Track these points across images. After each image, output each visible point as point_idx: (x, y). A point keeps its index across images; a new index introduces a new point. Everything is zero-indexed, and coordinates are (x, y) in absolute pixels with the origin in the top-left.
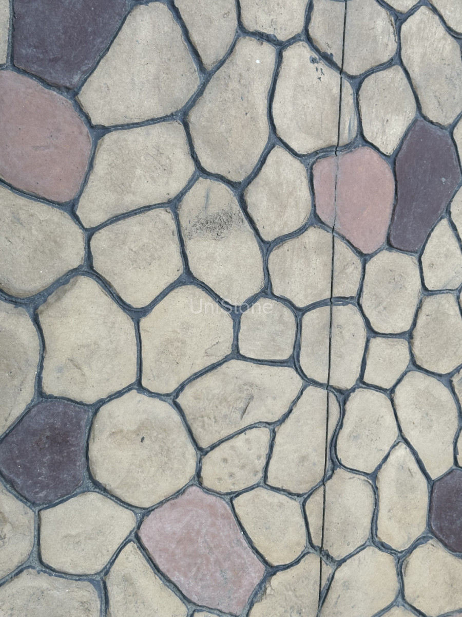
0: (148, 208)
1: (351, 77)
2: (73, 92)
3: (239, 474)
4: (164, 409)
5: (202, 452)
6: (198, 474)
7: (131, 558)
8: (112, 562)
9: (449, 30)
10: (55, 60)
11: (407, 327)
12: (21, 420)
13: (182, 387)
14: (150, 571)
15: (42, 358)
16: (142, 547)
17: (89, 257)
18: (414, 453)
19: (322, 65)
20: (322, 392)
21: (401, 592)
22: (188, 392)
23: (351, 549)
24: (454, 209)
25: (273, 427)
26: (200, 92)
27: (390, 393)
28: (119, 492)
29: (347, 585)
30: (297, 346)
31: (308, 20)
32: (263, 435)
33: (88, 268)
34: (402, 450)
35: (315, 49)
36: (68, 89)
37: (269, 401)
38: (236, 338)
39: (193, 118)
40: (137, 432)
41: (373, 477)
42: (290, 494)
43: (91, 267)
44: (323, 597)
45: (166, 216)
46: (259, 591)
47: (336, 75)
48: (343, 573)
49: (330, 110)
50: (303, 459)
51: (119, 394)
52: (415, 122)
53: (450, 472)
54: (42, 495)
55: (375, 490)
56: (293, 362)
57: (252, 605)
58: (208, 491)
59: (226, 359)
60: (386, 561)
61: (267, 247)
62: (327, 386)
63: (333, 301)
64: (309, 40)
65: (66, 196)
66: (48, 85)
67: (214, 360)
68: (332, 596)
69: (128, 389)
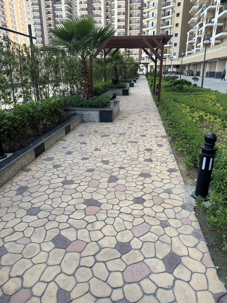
0: (89, 234)
1: (76, 210)
2: (71, 242)
3: (130, 225)
4: (119, 234)
5: (126, 229)
6: (130, 230)
7: (140, 238)
8: (141, 241)
9: (71, 200)
10: (66, 244)
11: (112, 205)
12: (118, 251)
13: (117, 231)
14: (143, 236)
15: (109, 248)
17: (95, 241)
19: (73, 213)
20: (120, 215)
21: (150, 207)
22: (117, 230)
23: (143, 212)
24: (96, 199)
25: (124, 221)
26: (74, 227)
27: (121, 207)
28: (131, 239)
29: (148, 213)
30: (113, 217)
31: (66, 215)
32: (125, 222)
33: (97, 242)
34: (129, 206)
35: (71, 214)
37: (120, 221)
38: (110, 224)
39: (77, 228)
40: (122, 237)
41: (133, 210)
42: (134, 219)
44: (150, 216)
45: (91, 232)
46: (148, 223)
47: (75, 212)
48: (146, 214)
49: (79, 213)
50: (129, 217)
51: (116, 239)
52: (83, 204)
53: (133, 201)
54: (130, 248)
55: (135, 209)
56: (115, 218)
57: (150, 225)
58: (132, 229)
59: (113, 226)
60: (145, 209)
61: (98, 220)
62: (119, 214)
63: (107, 213)
64: (69, 215)
65: (86, 244)
66: (69, 245)
67: (113, 227)
69: (116, 238)
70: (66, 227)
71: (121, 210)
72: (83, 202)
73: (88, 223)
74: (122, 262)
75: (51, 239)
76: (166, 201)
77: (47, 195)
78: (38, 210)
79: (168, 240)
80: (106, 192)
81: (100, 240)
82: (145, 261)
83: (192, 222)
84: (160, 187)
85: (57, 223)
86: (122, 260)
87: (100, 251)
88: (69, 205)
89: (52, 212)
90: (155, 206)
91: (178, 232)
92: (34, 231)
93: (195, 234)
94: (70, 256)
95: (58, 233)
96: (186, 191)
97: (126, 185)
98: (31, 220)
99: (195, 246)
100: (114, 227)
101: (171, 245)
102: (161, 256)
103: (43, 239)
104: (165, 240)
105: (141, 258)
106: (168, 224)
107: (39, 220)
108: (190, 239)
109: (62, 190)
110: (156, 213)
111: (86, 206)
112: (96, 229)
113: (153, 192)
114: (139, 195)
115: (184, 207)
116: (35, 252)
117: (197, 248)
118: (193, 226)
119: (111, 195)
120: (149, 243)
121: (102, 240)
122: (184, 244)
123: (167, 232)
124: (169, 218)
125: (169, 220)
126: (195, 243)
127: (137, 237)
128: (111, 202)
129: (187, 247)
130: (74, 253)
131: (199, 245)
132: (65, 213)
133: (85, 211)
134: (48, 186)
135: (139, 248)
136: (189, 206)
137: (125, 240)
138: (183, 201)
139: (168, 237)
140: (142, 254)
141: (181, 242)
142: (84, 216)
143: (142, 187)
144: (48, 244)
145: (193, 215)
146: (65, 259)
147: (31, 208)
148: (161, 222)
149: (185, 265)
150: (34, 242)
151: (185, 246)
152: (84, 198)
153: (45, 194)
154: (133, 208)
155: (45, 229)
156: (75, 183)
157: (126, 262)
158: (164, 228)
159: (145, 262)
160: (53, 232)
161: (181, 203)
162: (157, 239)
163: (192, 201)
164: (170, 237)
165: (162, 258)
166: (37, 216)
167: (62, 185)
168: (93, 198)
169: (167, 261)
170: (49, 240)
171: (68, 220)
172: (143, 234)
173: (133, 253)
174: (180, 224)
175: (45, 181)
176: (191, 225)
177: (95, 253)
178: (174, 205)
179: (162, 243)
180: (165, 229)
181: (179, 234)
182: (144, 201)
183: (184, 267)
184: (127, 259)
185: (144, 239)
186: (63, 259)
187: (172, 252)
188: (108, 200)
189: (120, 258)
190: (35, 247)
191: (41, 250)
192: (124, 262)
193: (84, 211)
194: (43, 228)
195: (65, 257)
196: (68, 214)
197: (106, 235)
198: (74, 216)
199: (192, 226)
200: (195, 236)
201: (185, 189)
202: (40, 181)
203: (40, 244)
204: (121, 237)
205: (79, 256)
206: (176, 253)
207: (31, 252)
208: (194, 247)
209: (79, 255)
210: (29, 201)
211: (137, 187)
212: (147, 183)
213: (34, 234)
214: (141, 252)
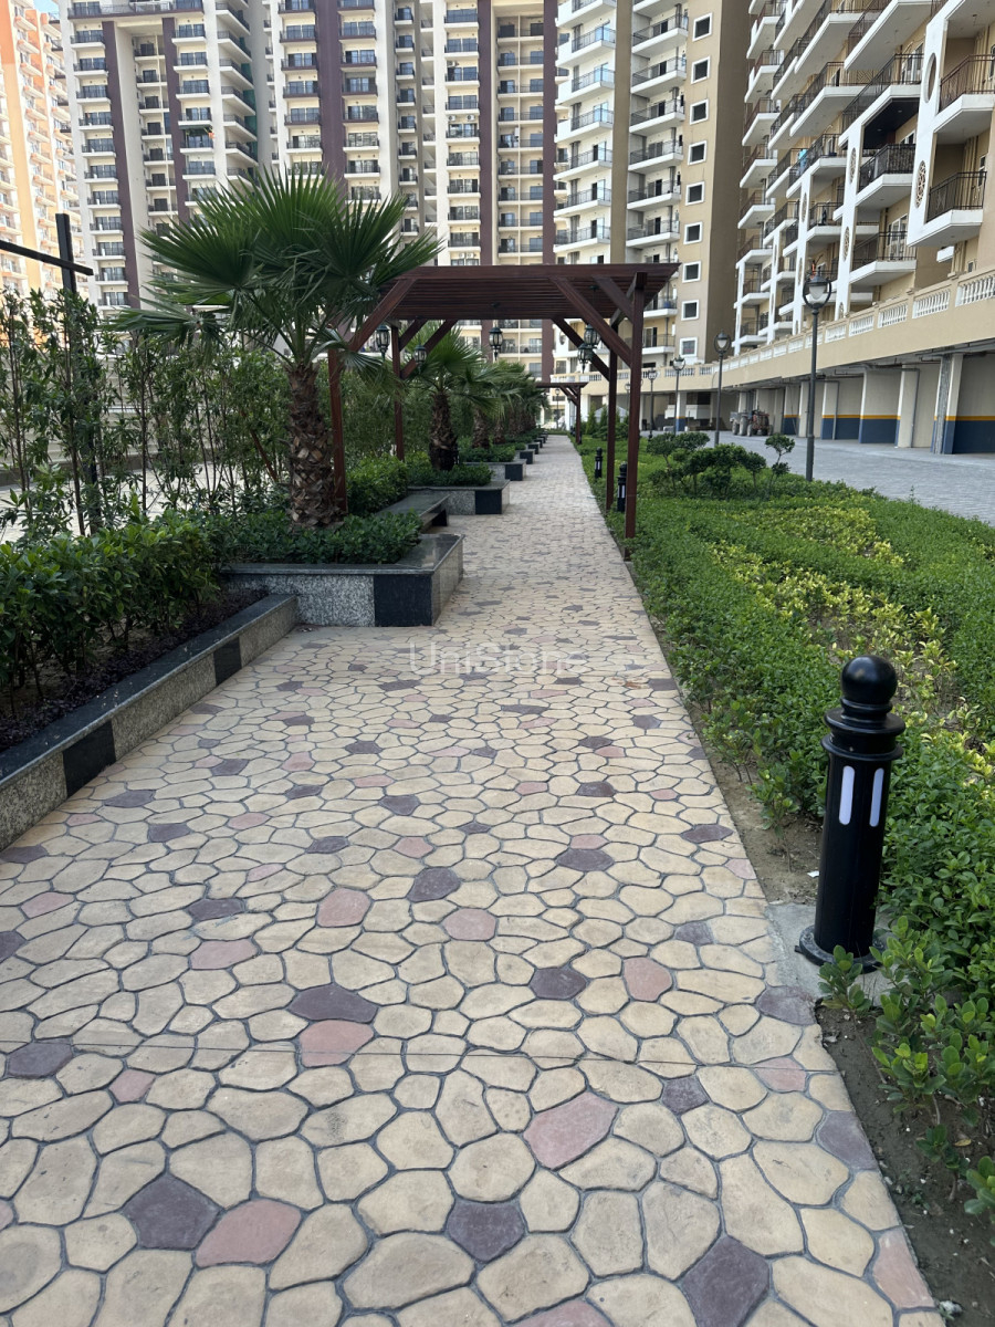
0: (316, 1166)
1: (250, 1046)
2: (222, 1211)
3: (518, 1106)
4: (464, 1155)
6: (516, 1132)
7: (570, 1173)
8: (572, 1185)
9: (231, 993)
10: (196, 1222)
11: (429, 1012)
12: (459, 1245)
13: (451, 1143)
14: (580, 1161)
15: (415, 1231)
16: (564, 1166)
17: (345, 1202)
18: (516, 1007)
19: (237, 1062)
20: (466, 1059)
21: (611, 1015)
22: (454, 1139)
23: (578, 1043)
24: (352, 988)
25: (486, 1087)
26: (239, 1133)
27: (472, 1021)
28: (522, 1181)
29: (602, 1045)
30: (431, 1074)
31: (205, 1070)
32: (491, 1094)
33: (353, 1202)
34: (512, 1015)
35: (226, 1066)
36: (219, 1214)
37: (468, 1090)
38: (420, 1110)
39: (255, 1136)
40: (479, 1170)
41: (529, 1030)
42: (536, 1077)
43: (352, 1201)
44: (610, 1059)
45: (324, 1154)
46: (602, 1095)
47: (247, 1053)
48: (593, 1047)
49: (268, 1057)
50: (511, 1069)
51: (449, 1182)
52: (289, 1011)
53: (532, 989)
54: (517, 1230)
55: (538, 1029)
56: (442, 1076)
57: (611, 1100)
58: (527, 1126)
59: (434, 1116)
60: (586, 1023)
61: (358, 1092)
62: (462, 1056)
63: (403, 1053)
64: (218, 1070)
65: (298, 1216)
66: (212, 1227)
67: (433, 1123)
68: (608, 1053)
69: (447, 1177)
70: (201, 1135)
71: (474, 1038)
72: (286, 1001)
73: (313, 1109)
74: (482, 1307)
75: (121, 1203)
76: (683, 979)
77: (113, 975)
78: (63, 1051)
79: (702, 1174)
80: (400, 948)
81: (367, 1191)
82: (596, 1292)
83: (808, 1078)
84: (653, 912)
85: (157, 1112)
86: (482, 1296)
87: (369, 1250)
88: (217, 1019)
89: (136, 1060)
90: (634, 1005)
91: (748, 1130)
92: (35, 1163)
93: (826, 1136)
94: (214, 1287)
95: (159, 1168)
96: (772, 929)
97: (496, 910)
98: (26, 1103)
99: (834, 1202)
100: (439, 1124)
101: (716, 1199)
102: (670, 1262)
103: (80, 1202)
104: (687, 1174)
105: (574, 1281)
106: (698, 1092)
107: (64, 1103)
108: (806, 1165)
109: (187, 948)
110: (640, 1039)
111: (304, 1024)
112: (348, 1138)
113: (624, 941)
114: (558, 955)
115: (766, 1005)
116: (31, 1274)
117: (842, 1211)
118: (815, 1096)
119: (423, 963)
120: (610, 1195)
121: (378, 1192)
122: (778, 1192)
123: (695, 1136)
124: (701, 1065)
125: (701, 1074)
126: (833, 1186)
127: (553, 1166)
128: (426, 995)
129: (797, 1207)
130: (235, 1269)
131: (851, 1193)
132: (196, 1063)
133: (297, 1047)
134: (118, 928)
135: (564, 1227)
136: (789, 1001)
137: (495, 1186)
138: (762, 978)
139: (703, 1158)
140: (580, 1257)
141: (766, 1181)
142: (290, 1071)
143: (571, 917)
144: (102, 1228)
145: (812, 1043)
146: (187, 1304)
147: (28, 1039)
148: (666, 1083)
149: (789, 1302)
150: (32, 1224)
151: (786, 1200)
152: (294, 983)
153: (106, 966)
154: (530, 1022)
155: (95, 1151)
156: (253, 912)
157: (497, 1303)
158: (678, 1114)
159: (596, 1299)
160: (133, 1161)
161: (754, 989)
162: (648, 1172)
163: (803, 976)
164: (712, 1159)
165: (678, 1273)
166: (57, 1082)
167: (187, 920)
168: (338, 981)
169: (701, 1285)
170: (111, 1208)
171: (210, 1096)
172: (579, 1153)
173: (532, 1254)
174: (756, 1093)
175: (107, 905)
176: (805, 1093)
177: (343, 1264)
178: (719, 997)
179: (672, 1193)
180: (687, 1118)
181: (755, 1139)
182: (582, 982)
183: (789, 1315)
184: (502, 1288)
185: (585, 1176)
186: (175, 1305)
187: (723, 1235)
188: (412, 988)
189: (468, 1284)
190: (35, 1250)
191: (66, 1265)
192: (491, 1307)
193: (292, 1048)
194: (82, 1142)
195: (188, 1293)
196: (214, 1065)
197: (399, 1167)
198: (240, 1074)
199: (811, 1099)
200: (831, 1147)
201: (767, 917)
202: (85, 903)
203: (60, 1228)
204: (474, 1175)
205: (262, 1287)
206: (747, 1243)
207: (12, 1277)
208: (829, 1203)
209: (263, 1281)
210: (22, 1009)
211: (549, 916)
212: (594, 897)
213: (34, 1176)
214: (573, 1245)
